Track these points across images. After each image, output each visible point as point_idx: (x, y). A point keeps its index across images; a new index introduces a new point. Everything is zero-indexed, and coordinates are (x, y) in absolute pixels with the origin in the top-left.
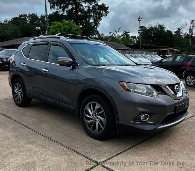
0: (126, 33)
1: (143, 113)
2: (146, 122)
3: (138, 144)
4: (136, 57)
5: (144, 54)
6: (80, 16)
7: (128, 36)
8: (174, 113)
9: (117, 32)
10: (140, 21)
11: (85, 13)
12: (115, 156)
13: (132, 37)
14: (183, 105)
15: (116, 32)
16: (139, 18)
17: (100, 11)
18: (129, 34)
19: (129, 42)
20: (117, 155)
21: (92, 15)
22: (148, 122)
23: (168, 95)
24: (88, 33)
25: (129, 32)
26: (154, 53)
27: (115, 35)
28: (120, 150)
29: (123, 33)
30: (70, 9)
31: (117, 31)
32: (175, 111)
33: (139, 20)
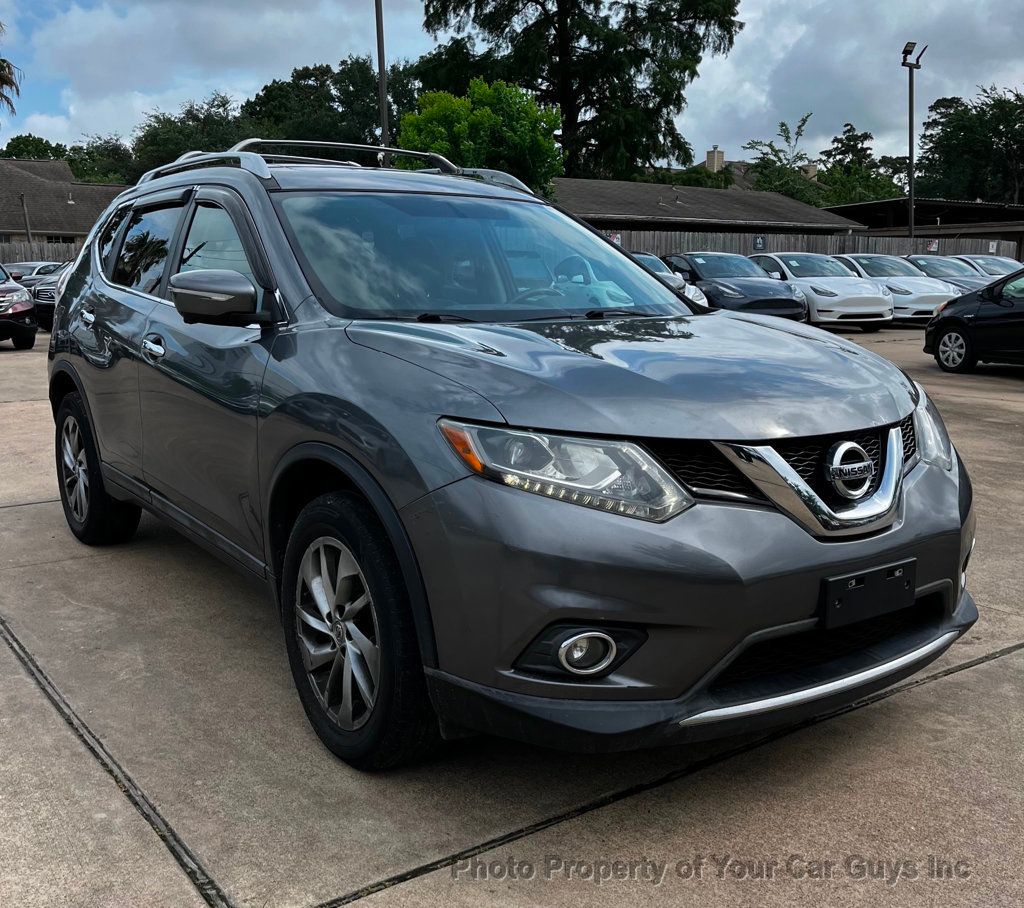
0: (852, 143)
1: (573, 621)
2: (600, 677)
3: (582, 811)
4: (874, 270)
5: (930, 253)
6: (587, 56)
7: (863, 154)
8: (817, 624)
9: (792, 135)
10: (912, 67)
11: (612, 39)
12: (380, 886)
13: (885, 161)
14: (891, 571)
15: (787, 139)
16: (907, 52)
17: (692, 26)
18: (866, 144)
19: (859, 190)
20: (402, 879)
21: (645, 53)
22: (612, 678)
23: (774, 507)
24: (623, 149)
25: (866, 137)
26: (993, 245)
27: (781, 155)
28: (441, 847)
29: (836, 140)
30: (530, 22)
31: (793, 130)
32: (821, 610)
33: (904, 64)
